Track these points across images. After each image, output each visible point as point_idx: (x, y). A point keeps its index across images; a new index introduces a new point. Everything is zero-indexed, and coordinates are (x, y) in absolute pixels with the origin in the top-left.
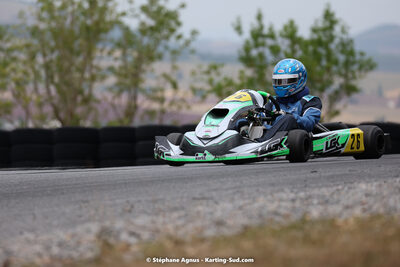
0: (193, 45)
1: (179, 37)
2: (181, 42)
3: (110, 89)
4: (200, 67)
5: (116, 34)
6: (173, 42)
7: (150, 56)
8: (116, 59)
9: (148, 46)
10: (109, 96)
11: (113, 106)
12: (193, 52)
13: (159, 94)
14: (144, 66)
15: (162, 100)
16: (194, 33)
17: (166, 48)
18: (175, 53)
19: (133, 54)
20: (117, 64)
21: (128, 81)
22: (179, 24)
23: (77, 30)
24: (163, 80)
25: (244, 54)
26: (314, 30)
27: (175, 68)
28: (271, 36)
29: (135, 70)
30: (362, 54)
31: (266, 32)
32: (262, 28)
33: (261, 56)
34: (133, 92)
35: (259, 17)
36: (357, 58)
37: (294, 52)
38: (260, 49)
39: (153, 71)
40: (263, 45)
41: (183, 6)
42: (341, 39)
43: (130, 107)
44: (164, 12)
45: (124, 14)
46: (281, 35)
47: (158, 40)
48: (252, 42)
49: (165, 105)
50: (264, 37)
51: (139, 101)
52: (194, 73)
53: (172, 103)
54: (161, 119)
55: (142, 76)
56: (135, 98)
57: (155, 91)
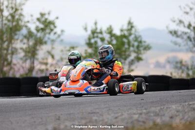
0: (62, 37)
1: (55, 33)
2: (56, 36)
3: (21, 59)
4: (65, 48)
5: (24, 31)
6: (52, 36)
7: (40, 42)
8: (24, 44)
9: (40, 38)
10: (21, 62)
11: (23, 68)
12: (62, 41)
13: (45, 61)
14: (38, 47)
15: (46, 64)
16: (62, 31)
17: (49, 38)
18: (53, 41)
20: (25, 46)
21: (30, 55)
22: (55, 27)
24: (47, 54)
25: (88, 41)
26: (122, 30)
27: (53, 48)
28: (101, 33)
29: (33, 49)
30: (145, 42)
31: (98, 31)
32: (96, 29)
33: (96, 42)
34: (32, 60)
35: (96, 24)
36: (143, 44)
37: (112, 40)
38: (96, 39)
39: (42, 49)
40: (97, 37)
41: (57, 18)
42: (135, 35)
43: (31, 67)
44: (48, 21)
45: (28, 22)
46: (105, 32)
47: (45, 34)
48: (92, 36)
49: (48, 66)
50: (97, 33)
51: (35, 64)
52: (62, 51)
53: (52, 65)
54: (46, 73)
55: (37, 52)
56: (33, 63)
57: (43, 59)
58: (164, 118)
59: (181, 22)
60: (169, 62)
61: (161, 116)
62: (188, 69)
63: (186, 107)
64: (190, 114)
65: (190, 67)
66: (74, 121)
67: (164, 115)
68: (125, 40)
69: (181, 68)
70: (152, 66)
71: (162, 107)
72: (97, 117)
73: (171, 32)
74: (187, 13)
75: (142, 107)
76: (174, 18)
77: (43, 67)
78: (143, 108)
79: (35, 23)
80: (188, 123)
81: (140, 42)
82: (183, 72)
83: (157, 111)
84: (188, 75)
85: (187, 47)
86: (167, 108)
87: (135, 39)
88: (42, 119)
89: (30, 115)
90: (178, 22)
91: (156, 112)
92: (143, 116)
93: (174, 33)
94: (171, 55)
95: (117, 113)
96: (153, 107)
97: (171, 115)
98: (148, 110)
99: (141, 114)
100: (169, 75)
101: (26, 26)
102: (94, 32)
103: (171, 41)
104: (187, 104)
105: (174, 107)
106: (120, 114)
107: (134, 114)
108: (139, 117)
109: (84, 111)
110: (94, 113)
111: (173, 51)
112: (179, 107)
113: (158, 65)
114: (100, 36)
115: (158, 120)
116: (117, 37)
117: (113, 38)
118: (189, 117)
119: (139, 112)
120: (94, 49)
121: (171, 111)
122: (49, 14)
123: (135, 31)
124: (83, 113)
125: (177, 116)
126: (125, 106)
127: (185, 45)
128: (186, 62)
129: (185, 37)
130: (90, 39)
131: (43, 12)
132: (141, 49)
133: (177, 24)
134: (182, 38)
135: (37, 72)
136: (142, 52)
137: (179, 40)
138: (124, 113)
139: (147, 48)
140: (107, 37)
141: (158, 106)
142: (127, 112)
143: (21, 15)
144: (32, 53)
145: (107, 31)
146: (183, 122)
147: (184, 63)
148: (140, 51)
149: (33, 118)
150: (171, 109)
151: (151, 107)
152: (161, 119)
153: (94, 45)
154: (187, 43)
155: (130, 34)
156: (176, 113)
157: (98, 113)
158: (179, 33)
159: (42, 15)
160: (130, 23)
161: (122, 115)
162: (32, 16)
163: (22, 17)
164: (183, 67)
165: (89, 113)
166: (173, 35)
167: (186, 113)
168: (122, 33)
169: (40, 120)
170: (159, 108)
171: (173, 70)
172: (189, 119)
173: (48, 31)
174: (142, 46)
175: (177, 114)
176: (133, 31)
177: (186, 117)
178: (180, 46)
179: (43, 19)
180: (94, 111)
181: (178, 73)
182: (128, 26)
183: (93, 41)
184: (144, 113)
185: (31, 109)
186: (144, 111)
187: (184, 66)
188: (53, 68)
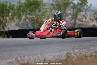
1: (87, 6)
2: (88, 7)
4: (92, 13)
5: (72, 5)
7: (80, 10)
8: (71, 11)
9: (79, 8)
10: (69, 20)
11: (70, 23)
12: (90, 9)
13: (82, 20)
14: (78, 13)
16: (91, 5)
17: (84, 8)
18: (86, 10)
19: (75, 10)
20: (72, 13)
21: (74, 17)
23: (62, 4)
24: (83, 16)
27: (86, 13)
29: (76, 14)
34: (75, 19)
39: (80, 14)
43: (74, 23)
47: (82, 7)
49: (83, 23)
52: (90, 15)
53: (85, 22)
54: (82, 26)
55: (78, 15)
56: (76, 21)
57: (81, 19)
77: (81, 23)
135: (77, 26)
173: (84, 5)
188: (85, 23)
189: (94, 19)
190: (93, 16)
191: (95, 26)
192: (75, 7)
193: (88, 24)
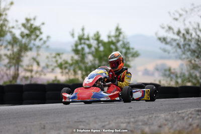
0: (48, 44)
1: (41, 39)
3: (5, 66)
4: (51, 54)
5: (8, 37)
6: (38, 42)
7: (25, 48)
8: (8, 50)
9: (25, 44)
10: (5, 69)
11: (7, 75)
12: (48, 47)
13: (30, 68)
14: (23, 54)
15: (31, 71)
16: (48, 37)
17: (34, 45)
18: (38, 47)
19: (16, 49)
20: (9, 53)
21: (14, 61)
22: (41, 33)
24: (32, 61)
25: (74, 48)
26: (109, 37)
27: (38, 55)
28: (88, 39)
29: (17, 56)
30: (133, 49)
31: (85, 37)
32: (84, 35)
33: (83, 49)
34: (17, 67)
35: (83, 30)
36: (131, 51)
37: (99, 47)
38: (83, 46)
39: (27, 56)
40: (84, 43)
41: (43, 24)
42: (123, 41)
43: (15, 74)
44: (33, 27)
45: (13, 27)
46: (93, 39)
47: (30, 41)
48: (79, 42)
49: (33, 73)
50: (84, 39)
51: (20, 72)
52: (48, 57)
53: (37, 72)
54: (31, 81)
55: (22, 59)
56: (18, 70)
57: (28, 66)
58: (152, 127)
59: (170, 28)
60: (157, 69)
61: (150, 125)
62: (177, 77)
63: (175, 116)
64: (179, 123)
65: (179, 75)
66: (59, 130)
67: (152, 124)
68: (113, 47)
69: (169, 76)
70: (140, 74)
71: (151, 116)
72: (84, 125)
73: (160, 39)
74: (176, 19)
75: (130, 115)
76: (163, 24)
77: (28, 74)
78: (131, 117)
79: (19, 28)
80: (177, 132)
81: (128, 49)
82: (171, 80)
83: (146, 119)
84: (177, 83)
85: (176, 54)
86: (156, 117)
87: (123, 46)
88: (26, 127)
89: (14, 124)
90: (167, 28)
91: (144, 121)
92: (131, 125)
93: (163, 40)
94: (160, 62)
95: (104, 122)
96: (141, 115)
97: (159, 124)
98: (136, 119)
99: (129, 123)
100: (157, 82)
101: (11, 32)
102: (81, 39)
103: (160, 48)
104: (176, 112)
105: (163, 115)
106: (107, 123)
107: (122, 123)
108: (127, 126)
109: (70, 120)
110: (81, 122)
111: (162, 58)
112: (167, 115)
113: (146, 73)
114: (87, 42)
115: (147, 129)
116: (104, 44)
117: (100, 45)
118: (178, 126)
119: (127, 120)
120: (80, 55)
121: (160, 119)
122: (34, 19)
123: (124, 38)
124: (69, 121)
125: (165, 125)
126: (112, 115)
127: (174, 53)
128: (174, 69)
129: (174, 44)
130: (76, 46)
131: (29, 18)
132: (129, 56)
133: (167, 31)
134: (172, 45)
135: (21, 80)
136: (130, 59)
137: (168, 47)
138: (111, 122)
139: (136, 55)
140: (94, 43)
141: (147, 115)
142: (114, 121)
143: (6, 20)
144: (16, 59)
145: (94, 38)
146: (172, 131)
147: (172, 71)
148: (128, 58)
149: (17, 127)
150: (160, 118)
151: (139, 116)
152: (150, 128)
153: (81, 52)
154: (176, 51)
155: (118, 41)
156: (164, 122)
157: (85, 122)
158: (168, 40)
159: (28, 20)
160: (117, 29)
161: (109, 124)
162: (17, 21)
163: (6, 23)
164: (172, 75)
165: (76, 122)
166: (162, 42)
167: (174, 122)
168: (110, 40)
169: (24, 129)
170: (147, 117)
171: (161, 78)
172: (178, 129)
173: (33, 37)
174: (130, 53)
175: (166, 123)
176: (121, 38)
177: (175, 126)
178: (169, 53)
179: (29, 25)
180: (81, 120)
181: (167, 81)
182: (116, 32)
183: (80, 47)
184: (132, 122)
185: (15, 118)
186: (132, 120)
187: (173, 73)
188: (38, 75)
189: (55, 67)
190: (54, 60)
191: (59, 81)
192: (15, 41)
193: (43, 77)
